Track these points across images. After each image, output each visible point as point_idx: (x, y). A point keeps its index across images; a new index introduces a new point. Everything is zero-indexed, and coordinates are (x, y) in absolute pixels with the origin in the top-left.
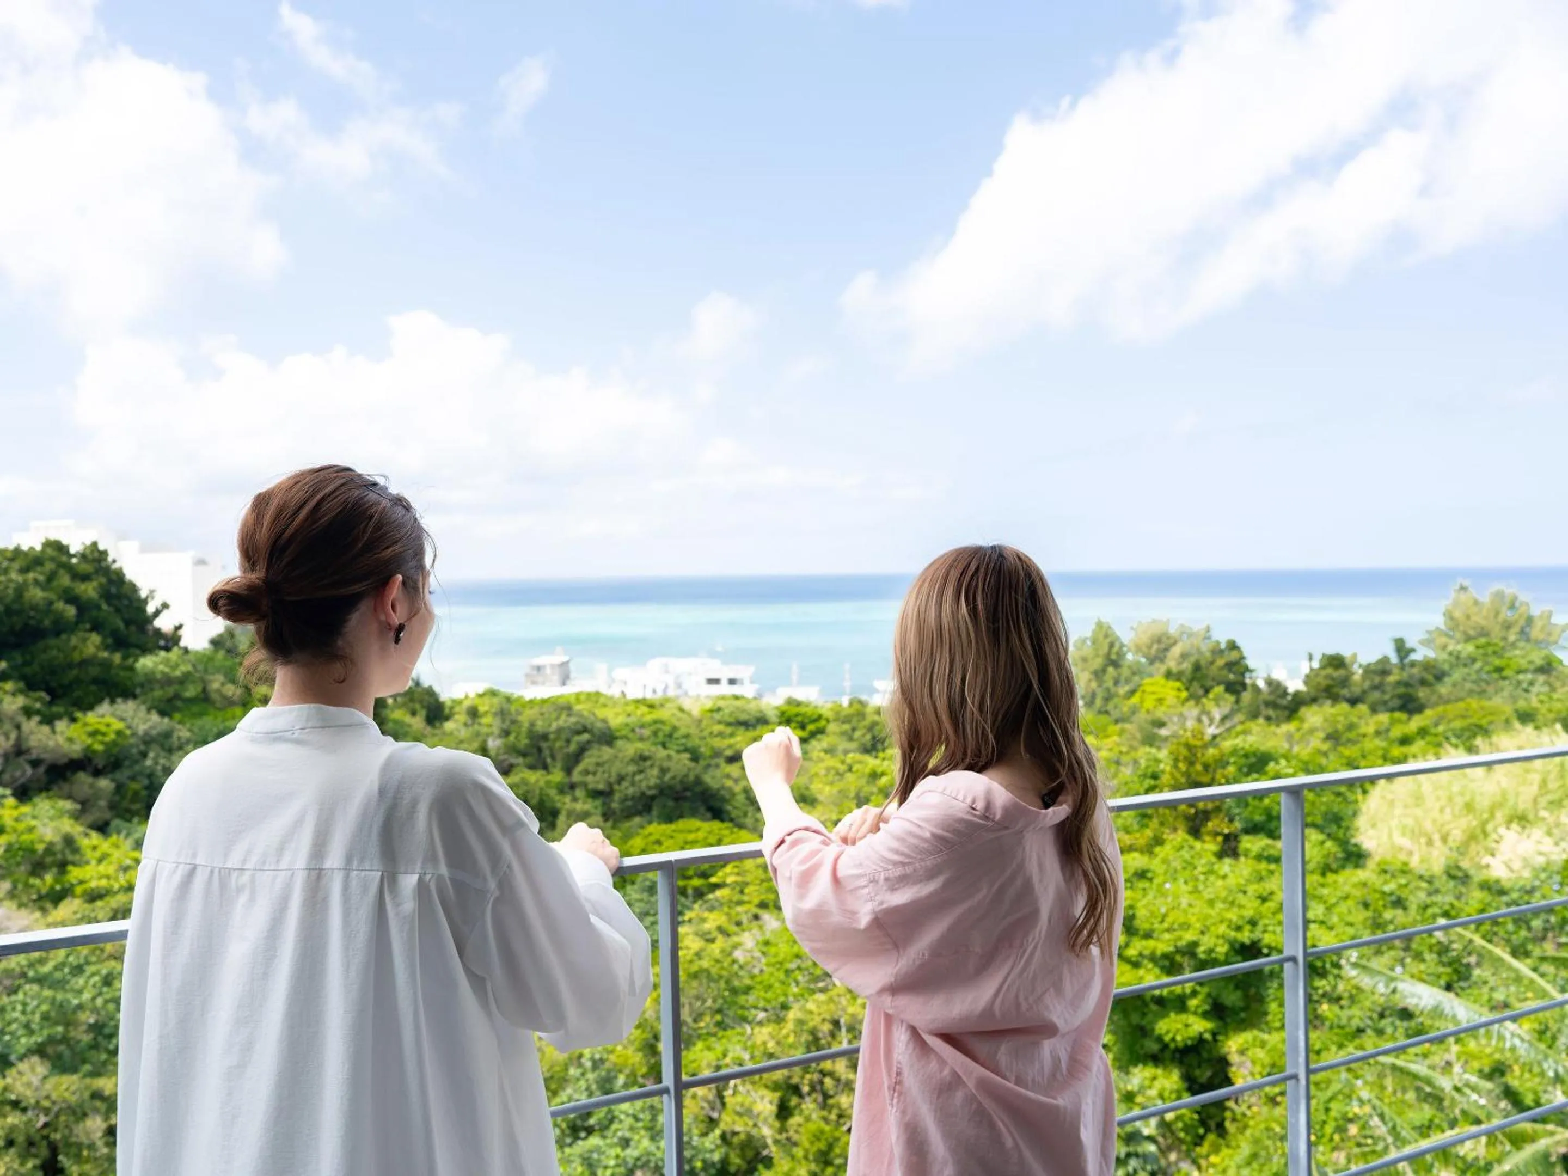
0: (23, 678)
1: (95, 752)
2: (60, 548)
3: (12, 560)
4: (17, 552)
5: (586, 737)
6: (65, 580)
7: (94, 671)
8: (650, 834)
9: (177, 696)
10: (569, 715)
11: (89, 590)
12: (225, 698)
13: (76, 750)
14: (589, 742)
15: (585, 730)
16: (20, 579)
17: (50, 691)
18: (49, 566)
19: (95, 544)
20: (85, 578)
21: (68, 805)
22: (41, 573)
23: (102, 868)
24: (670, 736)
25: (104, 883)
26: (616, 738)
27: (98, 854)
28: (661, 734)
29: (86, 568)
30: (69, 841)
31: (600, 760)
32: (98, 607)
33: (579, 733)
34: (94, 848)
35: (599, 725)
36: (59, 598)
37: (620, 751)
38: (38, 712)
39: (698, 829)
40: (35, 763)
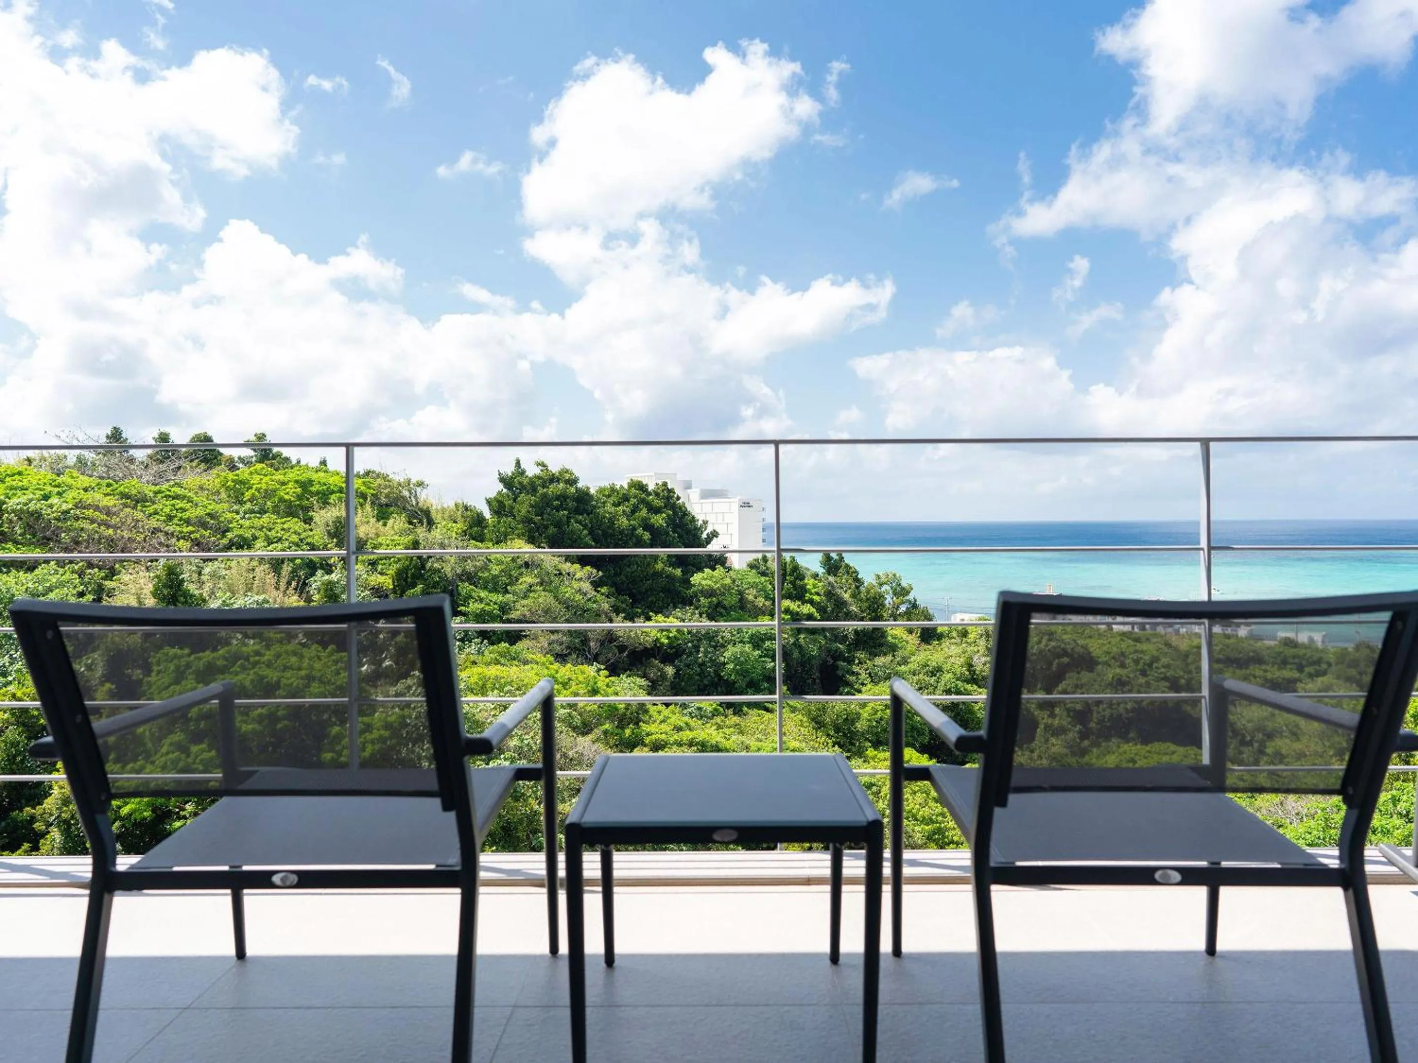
0: (613, 584)
1: (662, 644)
2: (641, 487)
3: (609, 496)
4: (613, 490)
5: (1066, 660)
6: (644, 512)
7: (662, 582)
8: (1125, 752)
9: (719, 604)
10: (1050, 640)
11: (659, 520)
12: (756, 607)
13: (648, 641)
14: (1068, 664)
15: (1065, 653)
16: (613, 509)
17: (631, 596)
18: (633, 501)
19: (665, 484)
20: (657, 511)
21: (642, 682)
22: (627, 507)
23: (663, 726)
24: (1150, 665)
25: (663, 737)
26: (1098, 663)
27: (661, 718)
28: (1142, 662)
29: (658, 503)
30: (642, 706)
31: (1079, 683)
32: (667, 534)
33: (1059, 656)
34: (659, 712)
35: (1079, 650)
36: (640, 526)
37: (1099, 675)
38: (624, 611)
39: (1173, 753)
40: (622, 648)
